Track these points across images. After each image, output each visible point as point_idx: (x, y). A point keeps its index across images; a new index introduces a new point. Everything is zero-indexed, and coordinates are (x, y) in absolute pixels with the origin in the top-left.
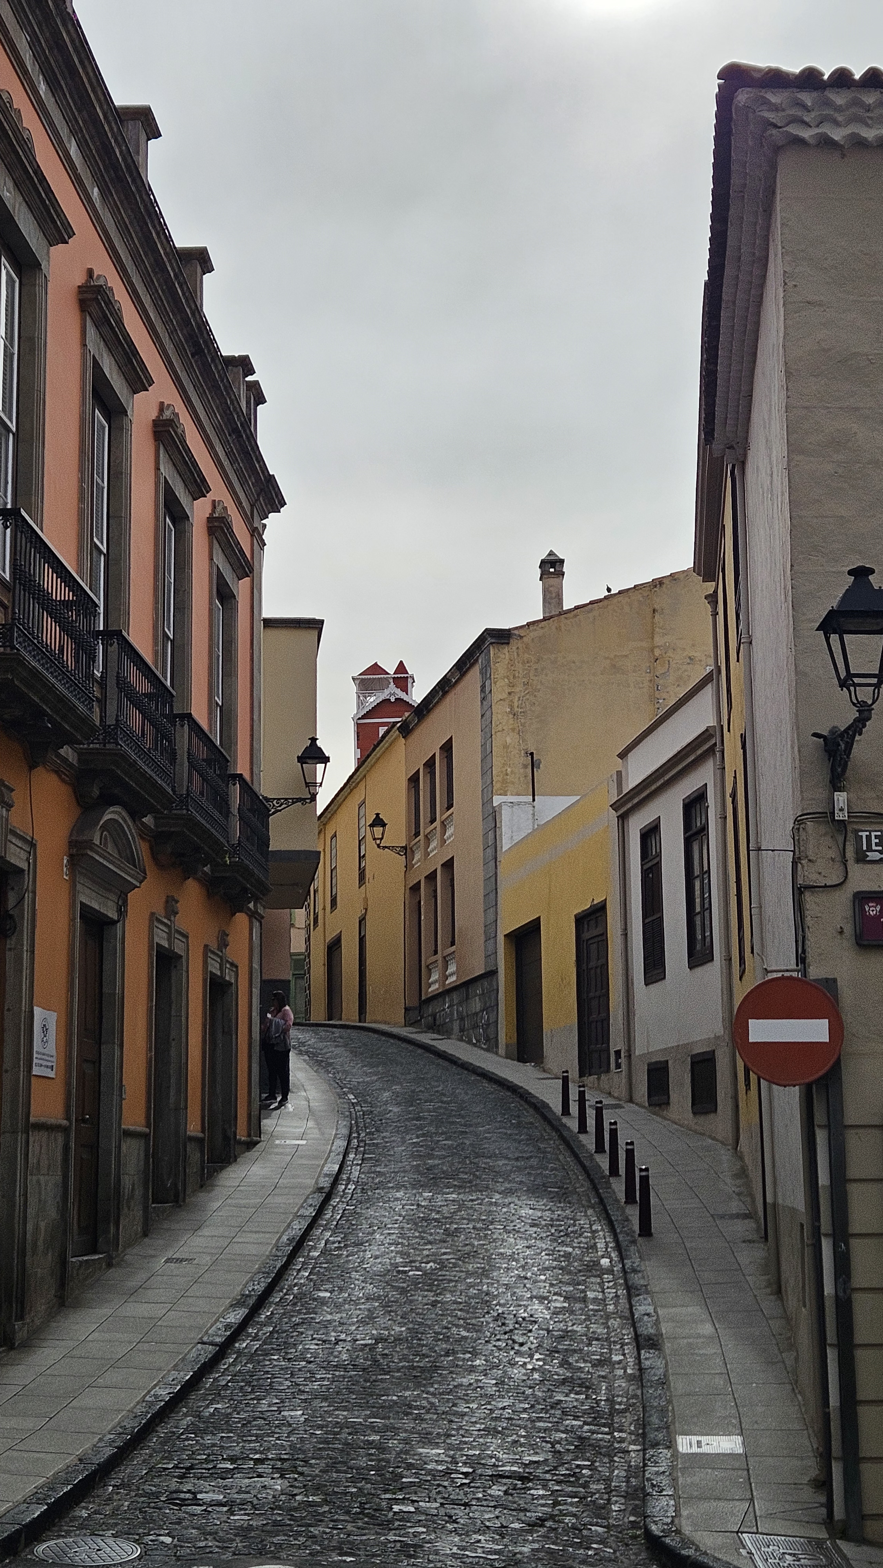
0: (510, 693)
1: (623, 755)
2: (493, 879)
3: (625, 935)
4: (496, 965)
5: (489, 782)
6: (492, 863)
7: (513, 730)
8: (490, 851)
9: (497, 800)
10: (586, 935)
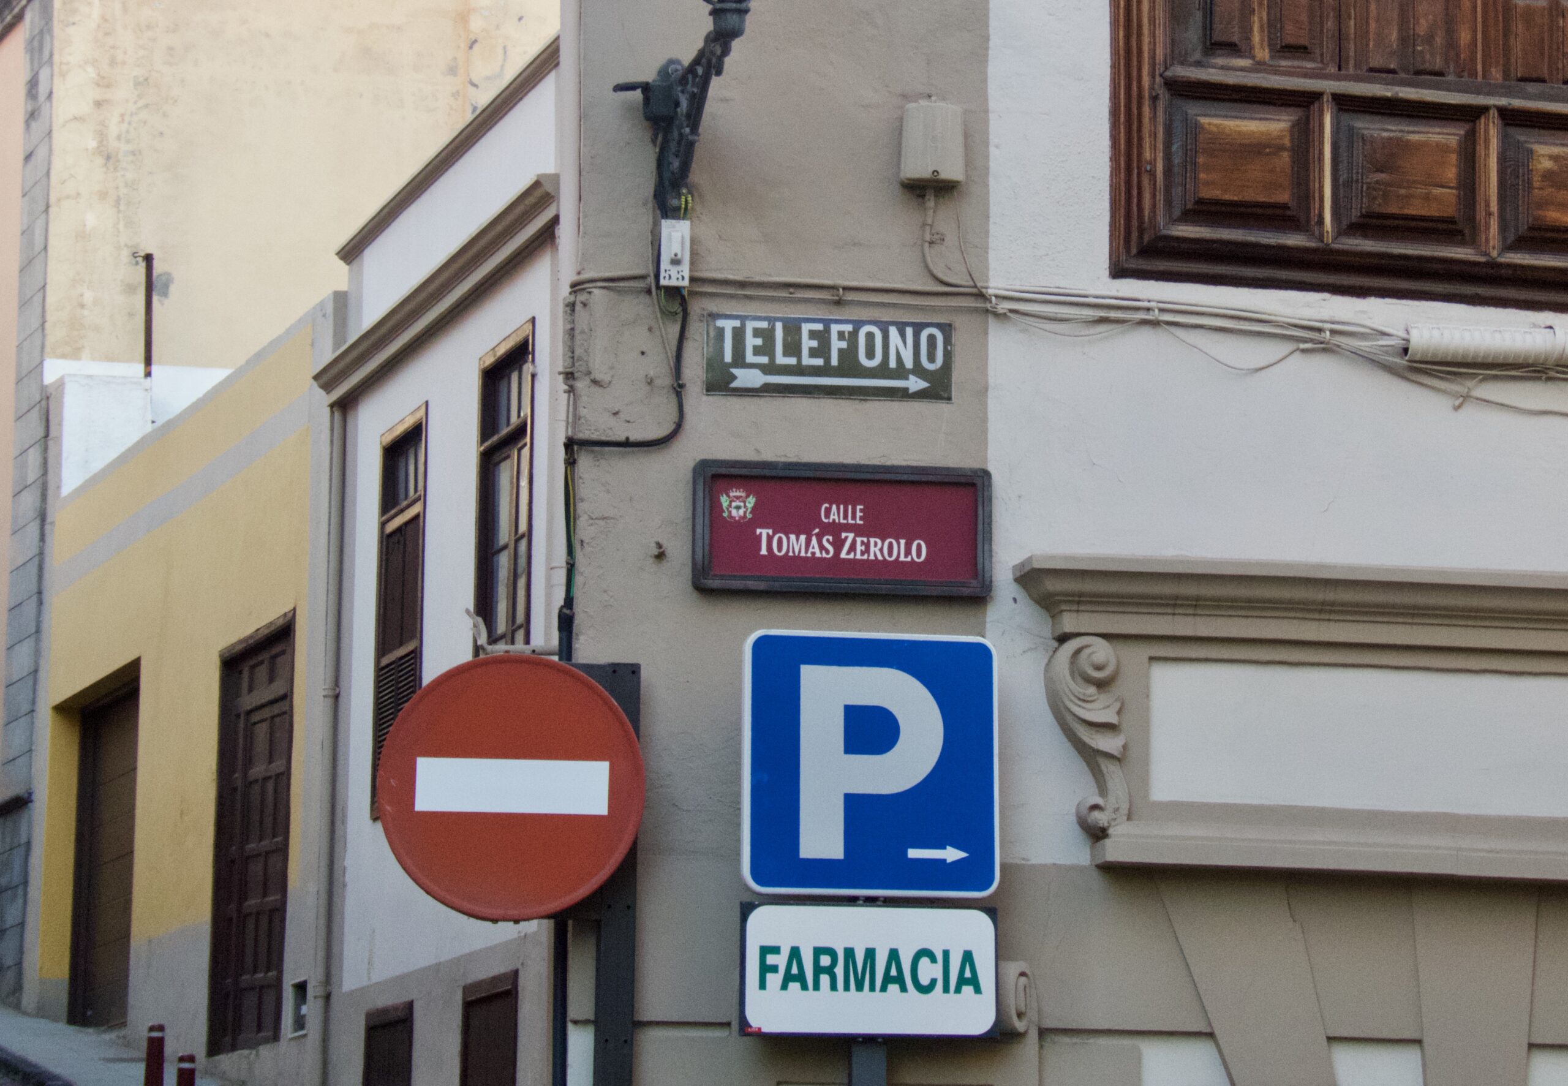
0: (98, 104)
1: (351, 252)
2: (33, 569)
3: (336, 697)
4: (29, 780)
5: (35, 323)
6: (33, 529)
7: (103, 195)
8: (30, 499)
9: (53, 370)
10: (248, 701)
